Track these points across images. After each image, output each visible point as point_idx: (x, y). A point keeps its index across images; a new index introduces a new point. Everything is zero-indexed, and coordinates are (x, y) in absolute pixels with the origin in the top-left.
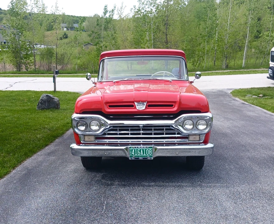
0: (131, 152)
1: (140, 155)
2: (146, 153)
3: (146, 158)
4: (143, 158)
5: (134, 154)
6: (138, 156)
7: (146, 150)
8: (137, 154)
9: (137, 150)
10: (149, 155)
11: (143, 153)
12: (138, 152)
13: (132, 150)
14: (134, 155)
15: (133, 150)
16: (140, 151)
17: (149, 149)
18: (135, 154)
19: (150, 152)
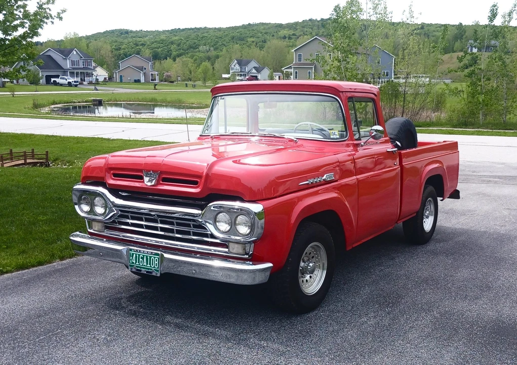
0: (131, 258)
1: (143, 265)
2: (150, 264)
3: (151, 272)
4: (147, 272)
5: (134, 262)
6: (141, 267)
7: (150, 257)
8: (139, 262)
9: (139, 255)
10: (154, 267)
11: (147, 264)
12: (141, 260)
13: (133, 254)
14: (135, 264)
15: (135, 255)
16: (143, 258)
17: (155, 258)
18: (136, 262)
19: (156, 262)
